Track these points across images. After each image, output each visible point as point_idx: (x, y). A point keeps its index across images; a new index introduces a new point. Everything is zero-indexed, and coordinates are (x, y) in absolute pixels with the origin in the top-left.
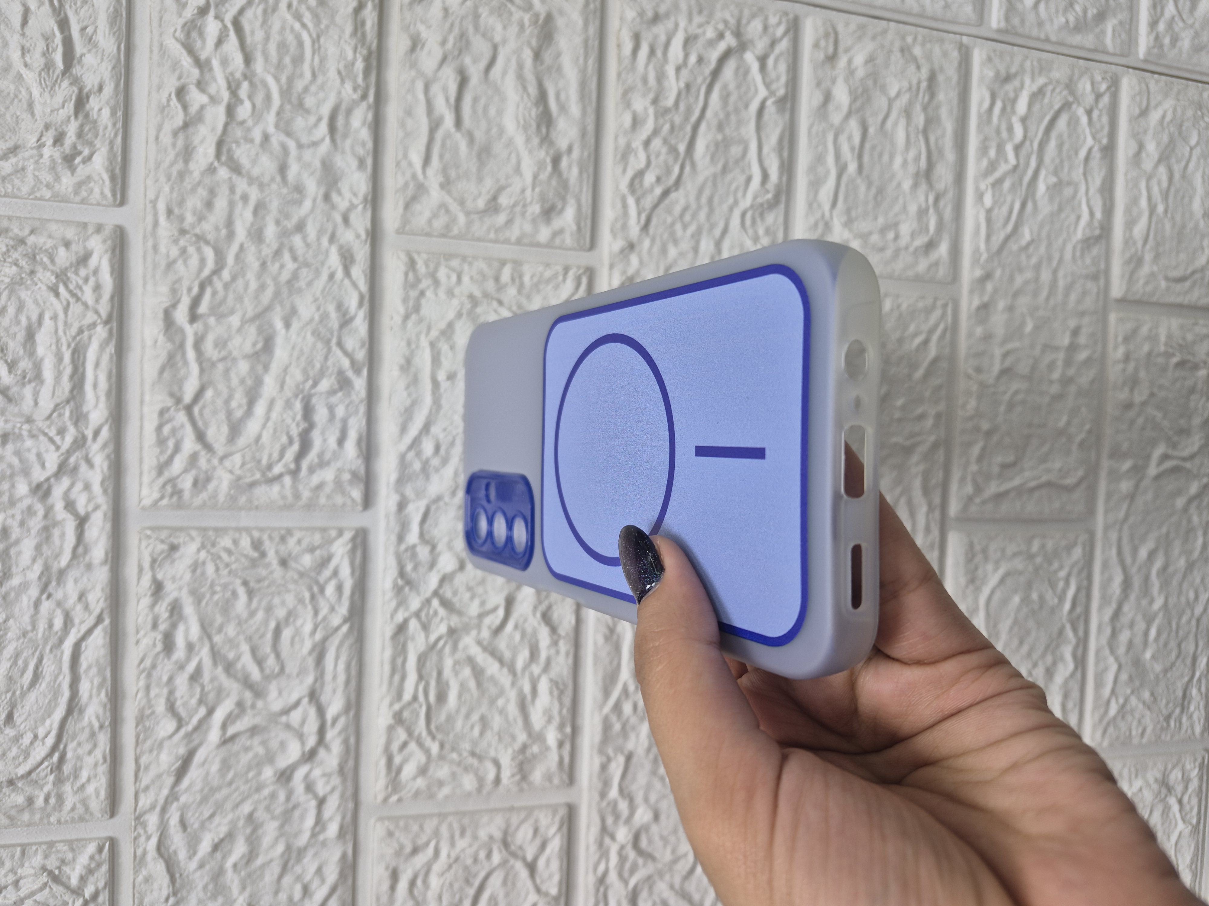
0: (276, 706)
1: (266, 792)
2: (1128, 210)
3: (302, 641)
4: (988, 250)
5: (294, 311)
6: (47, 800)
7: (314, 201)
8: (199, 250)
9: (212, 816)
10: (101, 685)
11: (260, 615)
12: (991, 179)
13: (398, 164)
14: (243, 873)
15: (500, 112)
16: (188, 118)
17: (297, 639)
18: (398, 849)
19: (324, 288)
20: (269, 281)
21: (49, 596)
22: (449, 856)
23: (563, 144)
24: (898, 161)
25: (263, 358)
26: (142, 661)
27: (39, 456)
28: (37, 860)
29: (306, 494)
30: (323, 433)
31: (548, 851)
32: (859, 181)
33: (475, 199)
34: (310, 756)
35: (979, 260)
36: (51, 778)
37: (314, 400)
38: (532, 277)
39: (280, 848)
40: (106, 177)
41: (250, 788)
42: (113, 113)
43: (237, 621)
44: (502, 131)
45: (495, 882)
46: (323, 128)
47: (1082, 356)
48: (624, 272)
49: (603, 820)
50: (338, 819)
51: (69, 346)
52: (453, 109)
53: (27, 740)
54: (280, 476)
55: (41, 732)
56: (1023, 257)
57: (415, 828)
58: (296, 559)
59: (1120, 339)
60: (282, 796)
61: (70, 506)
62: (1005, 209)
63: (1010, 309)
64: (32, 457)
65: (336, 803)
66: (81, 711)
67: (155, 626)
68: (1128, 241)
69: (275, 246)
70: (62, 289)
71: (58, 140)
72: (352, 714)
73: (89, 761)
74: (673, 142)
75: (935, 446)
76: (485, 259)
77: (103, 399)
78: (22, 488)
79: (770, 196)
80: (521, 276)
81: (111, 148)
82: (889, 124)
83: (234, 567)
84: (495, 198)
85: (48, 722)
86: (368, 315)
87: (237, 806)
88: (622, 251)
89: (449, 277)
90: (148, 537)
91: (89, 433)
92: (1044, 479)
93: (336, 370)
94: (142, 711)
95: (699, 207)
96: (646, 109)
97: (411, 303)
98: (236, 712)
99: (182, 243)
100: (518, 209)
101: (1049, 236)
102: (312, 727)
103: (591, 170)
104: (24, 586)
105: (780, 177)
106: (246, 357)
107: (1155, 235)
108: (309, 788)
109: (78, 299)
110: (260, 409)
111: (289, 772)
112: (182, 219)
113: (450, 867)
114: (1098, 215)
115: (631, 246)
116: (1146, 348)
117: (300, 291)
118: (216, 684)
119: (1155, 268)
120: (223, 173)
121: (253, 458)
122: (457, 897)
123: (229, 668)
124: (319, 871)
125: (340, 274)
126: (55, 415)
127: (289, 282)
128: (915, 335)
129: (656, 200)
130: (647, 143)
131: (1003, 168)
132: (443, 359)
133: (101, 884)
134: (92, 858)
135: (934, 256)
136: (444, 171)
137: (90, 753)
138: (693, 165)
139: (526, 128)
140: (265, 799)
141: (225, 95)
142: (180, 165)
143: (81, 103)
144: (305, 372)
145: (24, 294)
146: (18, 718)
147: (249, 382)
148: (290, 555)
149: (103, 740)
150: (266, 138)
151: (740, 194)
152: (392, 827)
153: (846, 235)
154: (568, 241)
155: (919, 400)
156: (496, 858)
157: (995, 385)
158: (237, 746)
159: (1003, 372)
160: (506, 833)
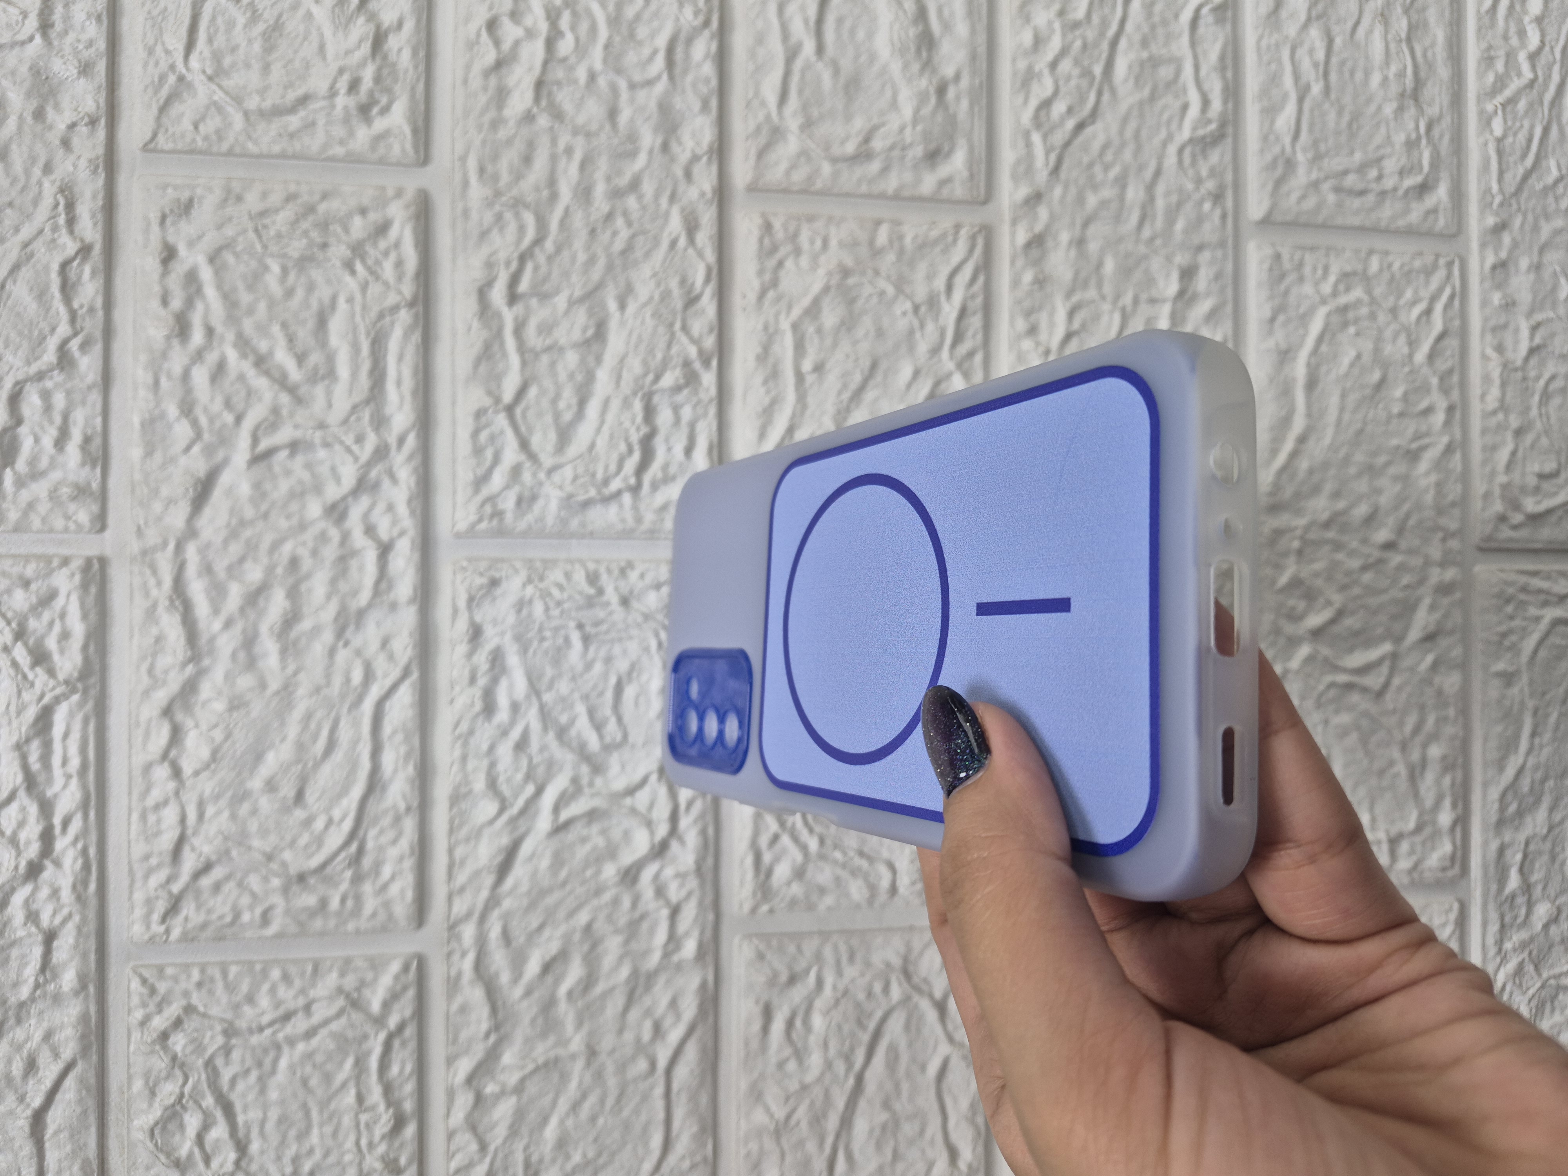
0: (619, 785)
1: (607, 896)
3: (648, 702)
4: (1501, 191)
5: (629, 289)
6: (343, 900)
7: (651, 152)
8: (517, 215)
9: (541, 927)
10: (407, 757)
11: (598, 667)
12: (1500, 99)
13: (748, 105)
14: (580, 1004)
15: (870, 35)
16: (501, 56)
17: (642, 699)
18: (771, 976)
19: (665, 259)
20: (600, 253)
21: (346, 644)
22: (835, 988)
23: (949, 71)
24: (1376, 79)
25: (596, 347)
26: (457, 725)
27: (333, 469)
28: (332, 979)
29: (649, 517)
30: (667, 440)
32: (1327, 106)
33: (843, 143)
34: (660, 850)
35: (1491, 204)
36: (348, 874)
37: (656, 399)
38: (914, 239)
39: (625, 972)
40: (407, 130)
41: (588, 891)
42: (415, 53)
43: (570, 675)
44: (873, 58)
45: (896, 1026)
46: (660, 62)
48: (1030, 229)
50: (696, 934)
51: (368, 334)
52: (812, 33)
53: (319, 824)
54: (618, 494)
55: (337, 813)
56: (1550, 200)
57: (791, 949)
58: (640, 597)
60: (626, 902)
61: (370, 530)
62: (1522, 137)
63: (1537, 267)
64: (324, 470)
65: (693, 913)
66: (384, 789)
67: (473, 680)
69: (606, 208)
70: (359, 267)
71: (354, 86)
73: (393, 853)
74: (1086, 63)
75: (1449, 450)
76: (855, 220)
77: (408, 398)
78: (314, 509)
79: (1213, 126)
80: (901, 238)
81: (413, 97)
82: (1361, 32)
83: (566, 606)
84: (867, 140)
85: (345, 802)
86: (716, 292)
87: (571, 914)
88: (1027, 202)
89: (812, 242)
90: (464, 569)
91: (392, 440)
93: (681, 361)
94: (456, 788)
95: (1123, 145)
96: (1050, 23)
97: (767, 276)
98: (571, 790)
99: (497, 208)
100: (896, 153)
102: (662, 812)
103: (984, 102)
104: (316, 630)
105: (1225, 102)
106: (575, 345)
108: (660, 892)
109: (377, 278)
110: (593, 410)
111: (634, 871)
112: (496, 178)
113: (837, 1002)
115: (1038, 195)
117: (636, 263)
118: (546, 755)
120: (543, 121)
121: (587, 471)
122: (847, 1044)
123: (562, 734)
124: (673, 1003)
125: (682, 242)
126: (353, 418)
127: (623, 254)
128: (1414, 303)
129: (1067, 136)
130: (1054, 65)
131: (1515, 84)
132: (808, 345)
133: (408, 1012)
134: (397, 978)
135: (1430, 201)
136: (805, 107)
137: (394, 842)
138: (1113, 92)
139: (903, 51)
140: (606, 905)
141: (543, 27)
142: (492, 114)
143: (378, 41)
144: (645, 362)
145: (316, 274)
146: (311, 797)
147: (580, 378)
148: (631, 592)
149: (409, 825)
150: (592, 77)
151: (1174, 126)
152: (762, 948)
153: (1314, 175)
154: (959, 191)
155: (1424, 389)
156: (896, 993)
157: (1523, 368)
158: (571, 836)
159: (1533, 351)
160: (906, 960)
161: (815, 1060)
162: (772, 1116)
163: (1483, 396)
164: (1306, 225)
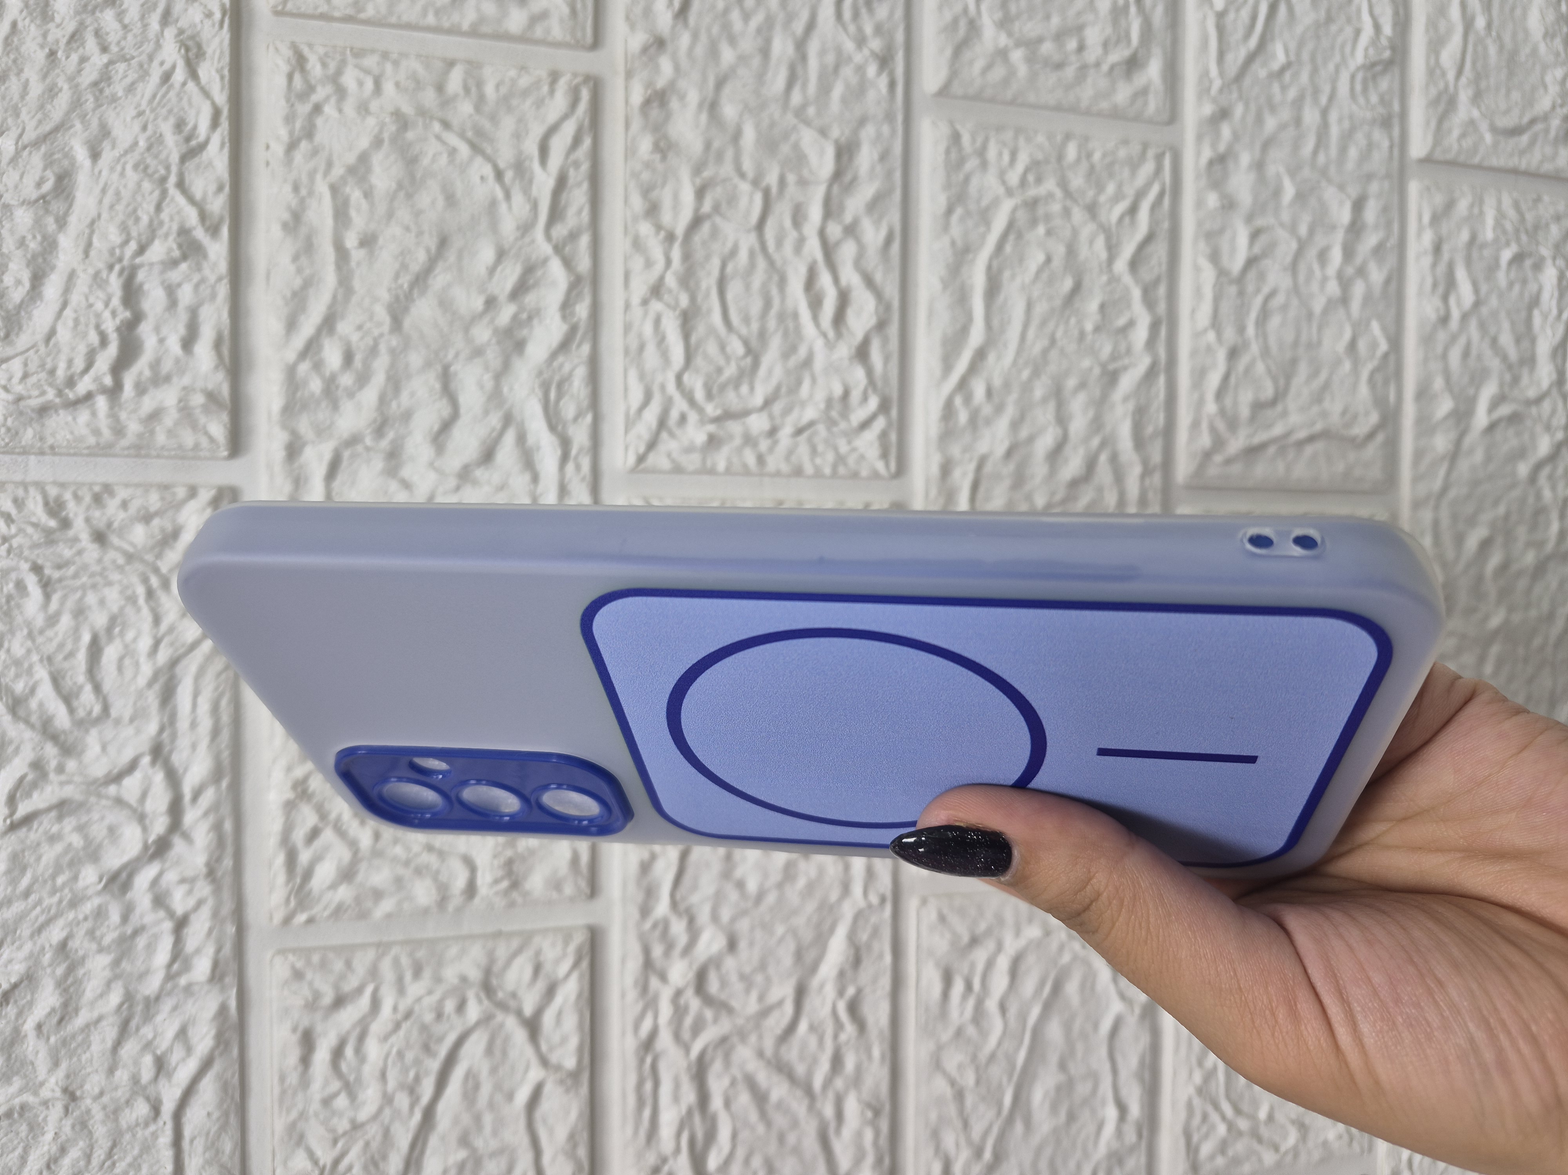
0: (99, 769)
1: (88, 907)
2: (1432, 24)
3: (137, 664)
4: (1222, 74)
5: (105, 132)
11: (66, 621)
14: (53, 1039)
17: (127, 662)
18: (310, 999)
19: (154, 96)
20: (62, 83)
22: (395, 1009)
25: (57, 206)
29: (133, 427)
30: (157, 328)
31: (558, 1000)
34: (158, 850)
35: (1208, 90)
37: (141, 276)
38: (497, 87)
39: (115, 998)
41: (60, 901)
43: (25, 631)
45: (474, 1049)
47: (1371, 240)
48: (649, 84)
49: (647, 951)
50: (210, 951)
54: (89, 397)
56: (1276, 88)
57: (338, 965)
58: (122, 532)
59: (1426, 219)
60: (115, 915)
62: (1245, 14)
63: (1259, 166)
65: (207, 925)
68: (1434, 71)
72: (225, 783)
75: (1152, 372)
76: (418, 56)
80: (480, 84)
83: (15, 542)
86: (227, 140)
87: (40, 930)
88: (645, 50)
89: (361, 84)
92: (1319, 427)
93: (175, 227)
97: (298, 125)
98: (30, 777)
101: (1313, 59)
102: (158, 803)
106: (25, 203)
107: (1474, 63)
108: (160, 901)
110: (52, 289)
111: (124, 875)
113: (397, 1026)
114: (1387, 30)
115: (659, 43)
116: (1465, 236)
117: (114, 99)
119: (1476, 113)
121: (42, 366)
122: (412, 1074)
123: (16, 706)
124: (182, 1033)
125: (179, 75)
127: (95, 84)
128: (1116, 199)
132: (353, 213)
135: (1140, 80)
140: (86, 919)
144: (124, 228)
147: (33, 245)
148: (109, 525)
152: (299, 965)
153: (1003, 40)
154: (557, 32)
155: (1125, 301)
156: (473, 1012)
157: (1240, 279)
158: (34, 834)
159: (1251, 262)
160: (488, 972)
161: (370, 1096)
162: (316, 1162)
163: (1193, 311)
164: (992, 100)
